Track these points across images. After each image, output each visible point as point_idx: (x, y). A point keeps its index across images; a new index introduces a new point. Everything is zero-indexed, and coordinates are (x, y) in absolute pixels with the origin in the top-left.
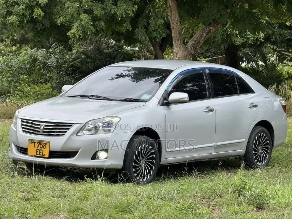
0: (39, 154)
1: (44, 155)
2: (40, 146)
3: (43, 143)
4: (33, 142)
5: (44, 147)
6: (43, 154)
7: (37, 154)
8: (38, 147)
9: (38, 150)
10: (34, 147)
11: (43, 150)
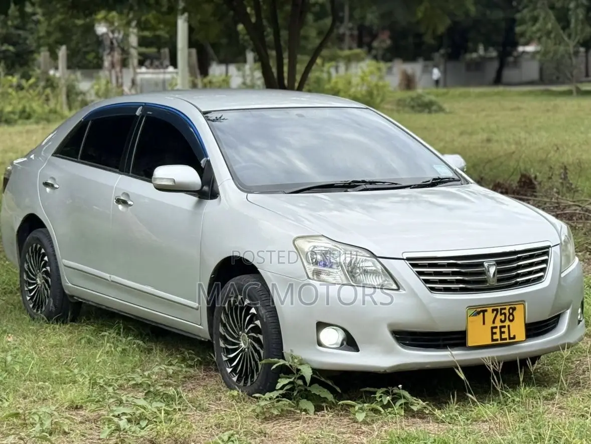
0: (499, 338)
1: (514, 338)
2: (499, 317)
3: (508, 307)
4: (480, 311)
5: (511, 318)
6: (512, 336)
7: (493, 340)
8: (494, 322)
9: (496, 327)
10: (484, 323)
11: (509, 326)
